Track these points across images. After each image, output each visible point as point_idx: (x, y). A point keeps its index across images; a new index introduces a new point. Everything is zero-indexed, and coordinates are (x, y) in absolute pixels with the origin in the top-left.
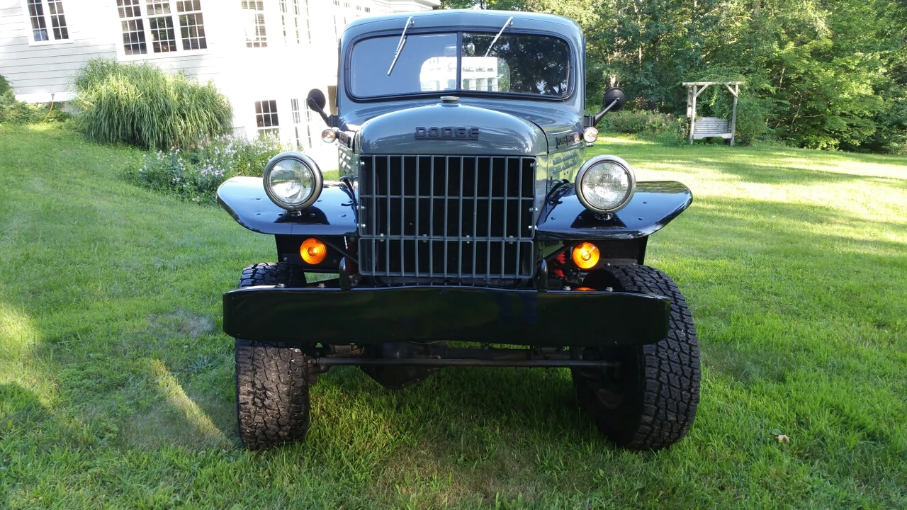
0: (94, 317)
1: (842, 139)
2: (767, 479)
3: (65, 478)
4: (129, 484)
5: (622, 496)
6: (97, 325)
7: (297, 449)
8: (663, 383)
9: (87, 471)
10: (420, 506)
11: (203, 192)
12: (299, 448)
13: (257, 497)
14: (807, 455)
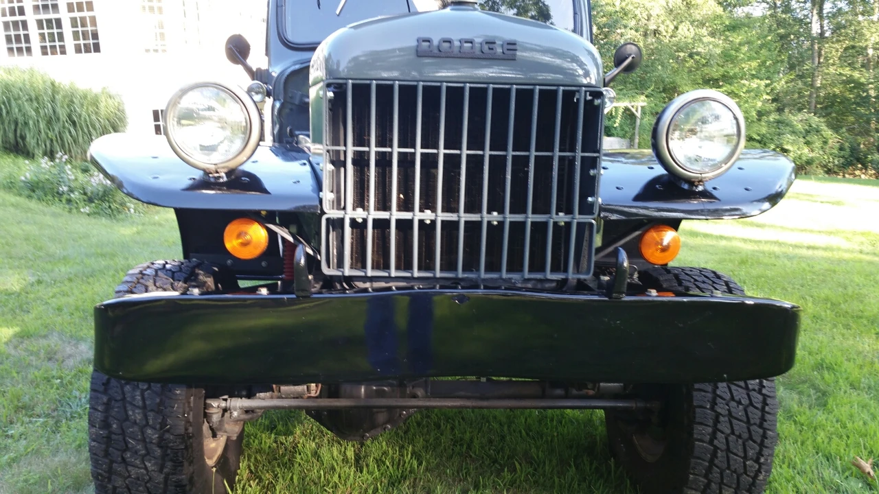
11: (93, 202)
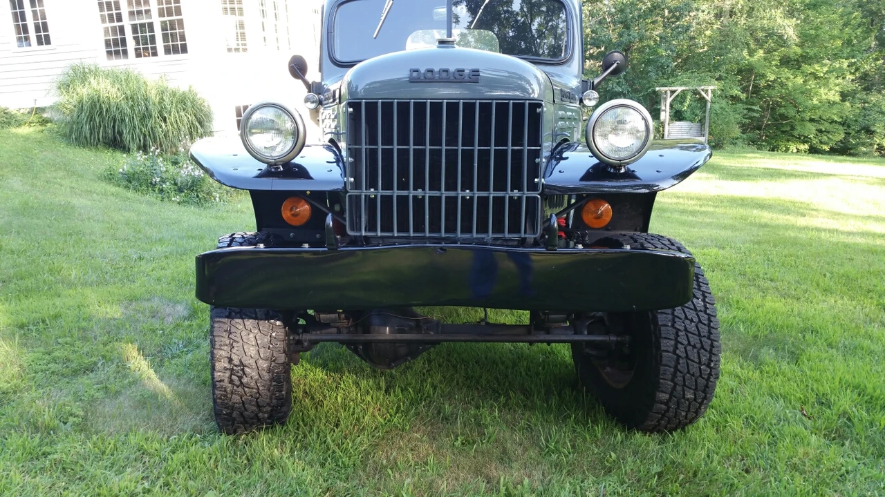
0: (64, 303)
1: (811, 145)
2: (795, 460)
3: (21, 465)
4: (92, 470)
5: (639, 481)
6: (68, 311)
7: (278, 432)
8: (681, 357)
9: (46, 457)
10: (416, 492)
11: (183, 192)
12: (281, 431)
13: (234, 484)
14: (833, 436)
